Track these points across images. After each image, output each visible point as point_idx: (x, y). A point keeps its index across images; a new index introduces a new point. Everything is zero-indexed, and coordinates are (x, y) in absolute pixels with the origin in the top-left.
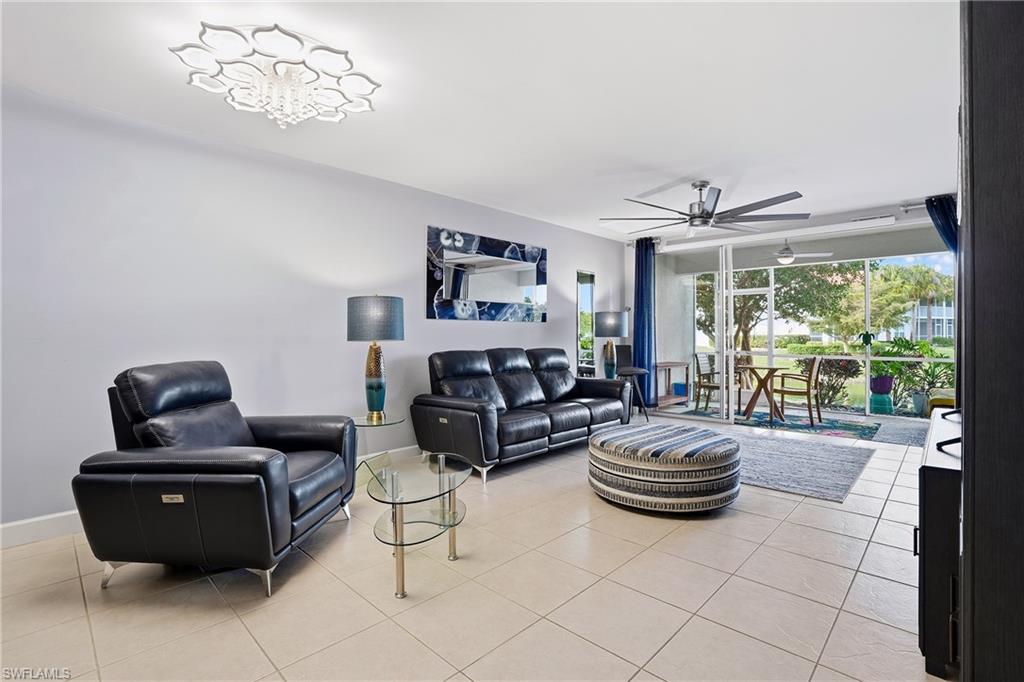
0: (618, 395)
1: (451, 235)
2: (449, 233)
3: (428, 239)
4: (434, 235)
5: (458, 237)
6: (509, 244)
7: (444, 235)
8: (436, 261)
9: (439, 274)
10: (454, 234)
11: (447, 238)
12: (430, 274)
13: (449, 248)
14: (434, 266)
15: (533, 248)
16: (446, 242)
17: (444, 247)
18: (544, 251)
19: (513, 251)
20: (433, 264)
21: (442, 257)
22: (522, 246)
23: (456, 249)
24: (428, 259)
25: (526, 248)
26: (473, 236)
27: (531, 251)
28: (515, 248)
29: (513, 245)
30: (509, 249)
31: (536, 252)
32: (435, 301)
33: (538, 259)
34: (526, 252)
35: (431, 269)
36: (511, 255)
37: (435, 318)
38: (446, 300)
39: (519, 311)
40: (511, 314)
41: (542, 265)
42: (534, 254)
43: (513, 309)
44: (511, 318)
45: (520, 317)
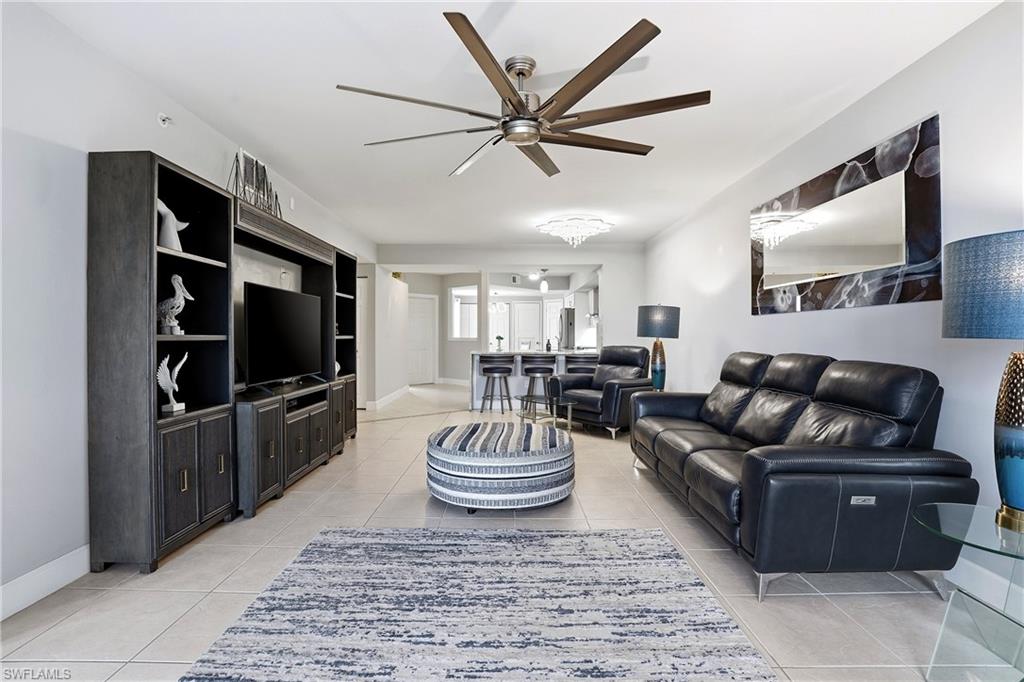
5: (776, 205)
27: (892, 150)
28: (855, 168)
29: (850, 164)
30: (842, 178)
31: (904, 143)
32: (758, 294)
33: (911, 156)
34: (877, 161)
35: (755, 258)
36: (847, 186)
37: (758, 314)
38: (767, 290)
39: (866, 285)
40: (849, 295)
41: (921, 163)
42: (899, 151)
43: (854, 284)
44: (850, 302)
45: (868, 297)
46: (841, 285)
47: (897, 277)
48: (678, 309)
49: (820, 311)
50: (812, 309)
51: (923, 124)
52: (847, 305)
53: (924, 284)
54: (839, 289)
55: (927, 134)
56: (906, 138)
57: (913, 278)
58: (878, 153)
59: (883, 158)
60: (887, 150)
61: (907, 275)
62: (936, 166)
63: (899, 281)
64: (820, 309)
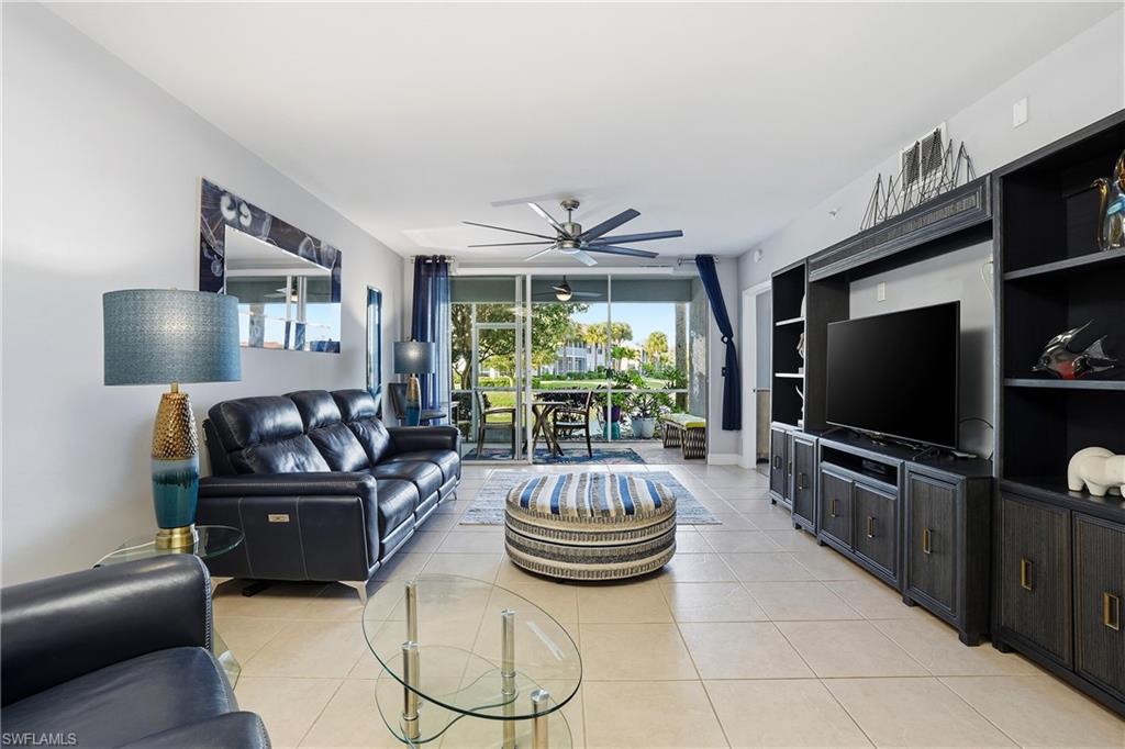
0: (450, 445)
1: (235, 205)
2: (233, 200)
3: (203, 203)
4: (212, 196)
5: (244, 209)
6: (304, 235)
7: (225, 202)
8: (214, 243)
9: (218, 267)
10: (239, 205)
11: (230, 208)
12: (205, 264)
13: (232, 224)
14: (212, 252)
15: (329, 247)
16: (230, 215)
17: (225, 222)
18: (339, 253)
19: (307, 247)
20: (209, 247)
21: (223, 238)
22: (318, 242)
23: (241, 228)
24: (203, 239)
25: (322, 246)
26: (263, 212)
27: (327, 252)
28: (311, 244)
33: (333, 264)
36: (306, 252)
42: (329, 256)
56: (331, 250)
59: (323, 253)
60: (325, 249)
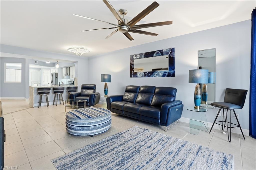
2: (135, 55)
3: (131, 58)
5: (138, 55)
9: (133, 66)
16: (135, 58)
21: (134, 62)
22: (161, 51)
23: (138, 59)
26: (142, 53)
27: (166, 51)
28: (158, 52)
29: (157, 51)
30: (155, 53)
31: (168, 50)
32: (132, 73)
33: (170, 53)
34: (163, 52)
35: (131, 65)
36: (156, 55)
37: (132, 77)
38: (135, 73)
39: (160, 73)
40: (156, 75)
41: (171, 55)
42: (167, 51)
43: (157, 73)
44: (157, 76)
45: (161, 76)
46: (155, 73)
47: (167, 72)
48: (111, 75)
49: (149, 78)
50: (148, 77)
51: (172, 48)
52: (156, 76)
53: (172, 74)
54: (154, 74)
55: (173, 50)
56: (169, 50)
57: (170, 73)
58: (163, 51)
59: (164, 52)
60: (165, 51)
61: (169, 72)
62: (174, 55)
63: (167, 73)
64: (150, 77)
